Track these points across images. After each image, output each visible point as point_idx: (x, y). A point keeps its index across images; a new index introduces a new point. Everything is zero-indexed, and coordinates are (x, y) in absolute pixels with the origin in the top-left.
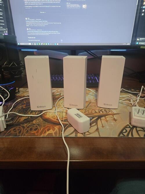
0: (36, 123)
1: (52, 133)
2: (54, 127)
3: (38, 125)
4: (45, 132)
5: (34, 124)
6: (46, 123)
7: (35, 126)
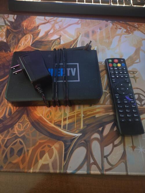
0: (20, 134)
1: (48, 164)
2: (51, 147)
3: (23, 138)
4: (37, 161)
5: (17, 137)
6: (38, 132)
7: (18, 141)
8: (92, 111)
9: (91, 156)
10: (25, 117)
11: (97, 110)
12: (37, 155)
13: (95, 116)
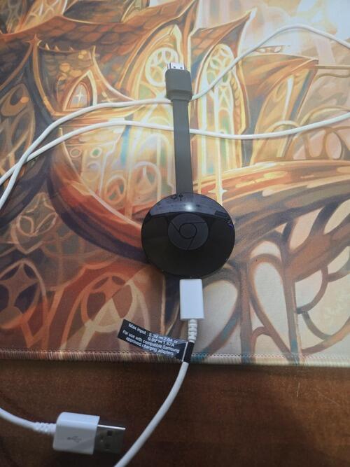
0: (27, 246)
2: (122, 282)
3: (38, 257)
4: (78, 325)
5: (16, 255)
6: (81, 241)
7: (22, 266)
8: (250, 180)
9: (252, 309)
10: (44, 199)
11: (268, 177)
12: (79, 307)
13: (261, 193)
